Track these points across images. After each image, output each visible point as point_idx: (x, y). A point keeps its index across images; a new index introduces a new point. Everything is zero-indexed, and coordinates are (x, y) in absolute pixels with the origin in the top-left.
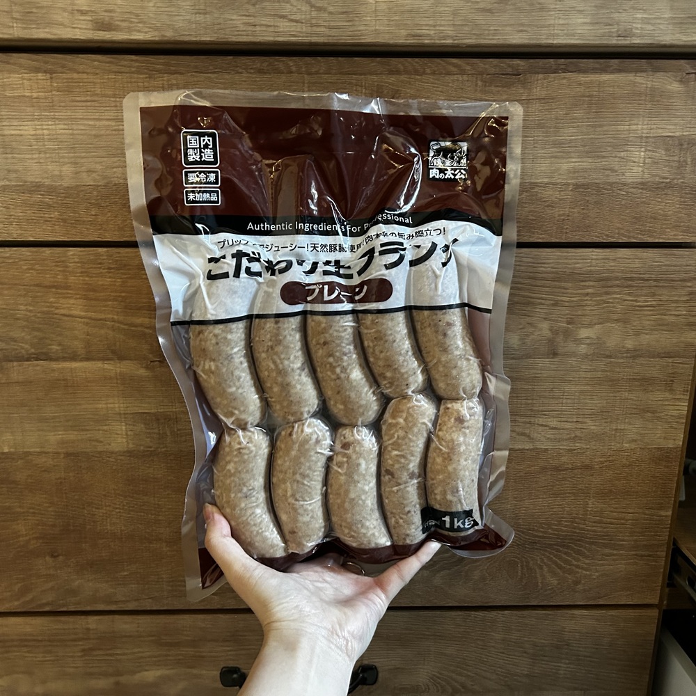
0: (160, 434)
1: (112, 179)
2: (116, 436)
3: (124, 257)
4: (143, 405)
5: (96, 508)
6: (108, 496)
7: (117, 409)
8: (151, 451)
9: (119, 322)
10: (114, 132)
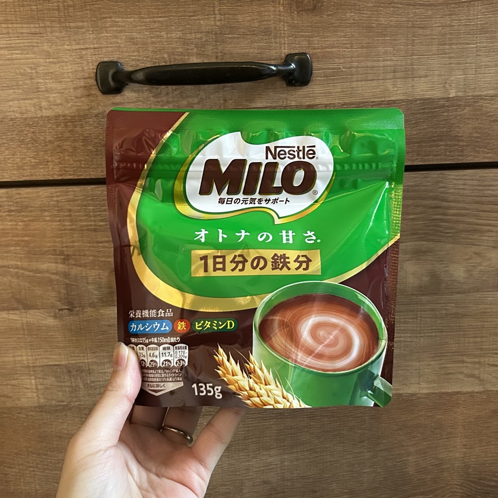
0: (72, 387)
1: (8, 114)
2: (25, 390)
3: (25, 198)
4: (54, 357)
5: (9, 467)
6: (21, 454)
7: (25, 362)
8: (64, 405)
9: (23, 269)
10: (7, 62)
